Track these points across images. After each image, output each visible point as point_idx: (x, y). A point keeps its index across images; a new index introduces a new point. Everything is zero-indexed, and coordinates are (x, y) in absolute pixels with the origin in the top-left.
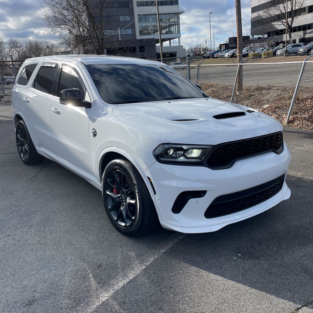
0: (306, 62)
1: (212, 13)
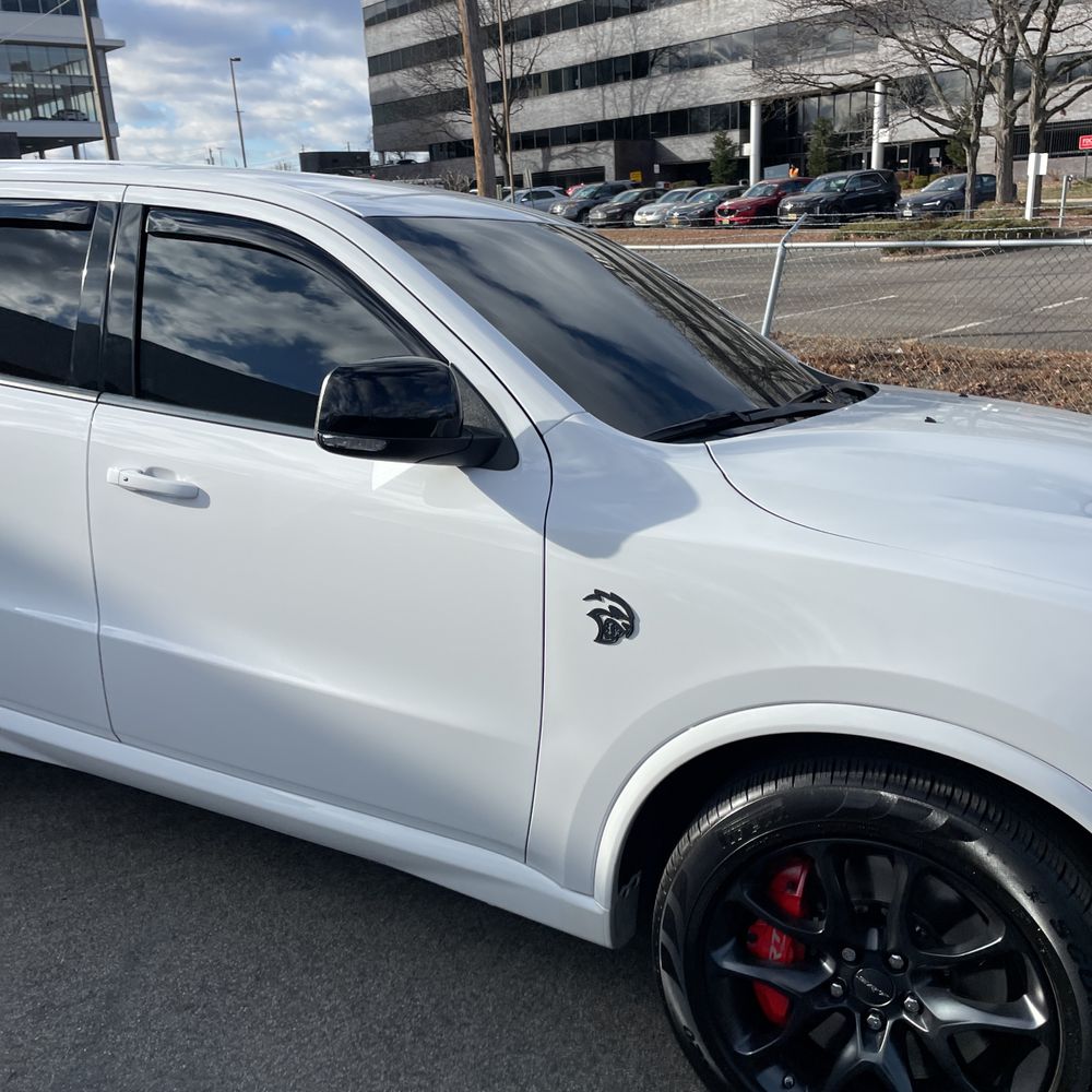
0: (787, 245)
1: (238, 60)
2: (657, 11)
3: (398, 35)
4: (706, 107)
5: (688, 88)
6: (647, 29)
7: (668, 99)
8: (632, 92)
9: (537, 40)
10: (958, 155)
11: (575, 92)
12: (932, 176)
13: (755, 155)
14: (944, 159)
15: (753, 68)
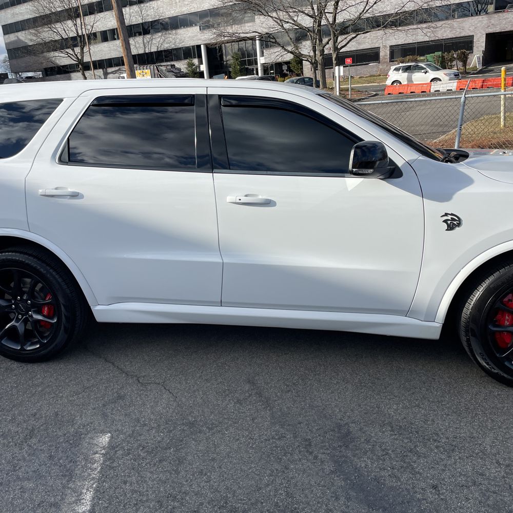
2: (151, 3)
3: (17, 14)
4: (180, 48)
5: (171, 39)
6: (147, 11)
7: (162, 44)
8: (143, 42)
9: (92, 16)
10: (296, 68)
11: (115, 41)
12: (286, 78)
13: (206, 70)
14: (289, 69)
15: (200, 30)
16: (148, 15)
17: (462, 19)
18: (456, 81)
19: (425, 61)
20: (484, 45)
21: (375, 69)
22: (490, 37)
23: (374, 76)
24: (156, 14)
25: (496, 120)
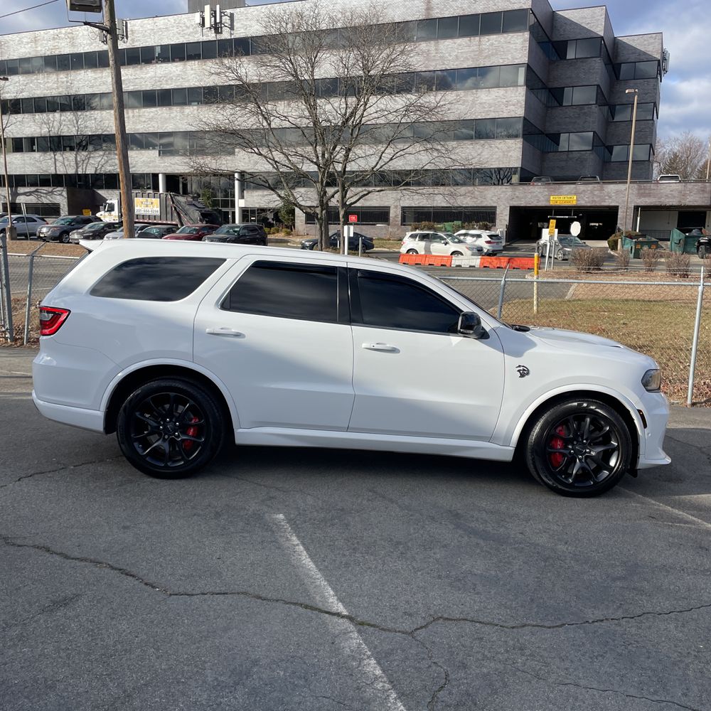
2: (92, 112)
6: (86, 122)
7: (103, 166)
8: (76, 159)
10: (285, 218)
11: (33, 153)
14: (276, 219)
15: (159, 155)
16: (86, 127)
17: (483, 187)
18: (480, 257)
19: (443, 230)
20: (507, 218)
21: (384, 231)
22: (515, 211)
23: (382, 239)
24: (99, 128)
25: (528, 305)
